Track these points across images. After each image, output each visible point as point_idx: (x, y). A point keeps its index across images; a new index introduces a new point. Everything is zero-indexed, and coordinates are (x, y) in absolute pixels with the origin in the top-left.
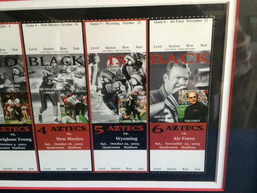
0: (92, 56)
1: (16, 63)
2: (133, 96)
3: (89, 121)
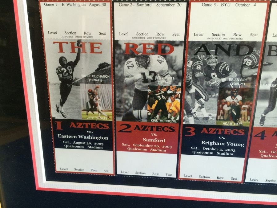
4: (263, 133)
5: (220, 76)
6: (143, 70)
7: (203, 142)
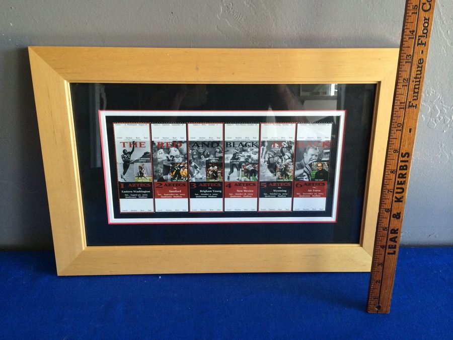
0: (264, 142)
1: (218, 145)
2: (285, 165)
3: (258, 180)
4: (230, 185)
5: (205, 157)
6: (167, 155)
7: (201, 191)
